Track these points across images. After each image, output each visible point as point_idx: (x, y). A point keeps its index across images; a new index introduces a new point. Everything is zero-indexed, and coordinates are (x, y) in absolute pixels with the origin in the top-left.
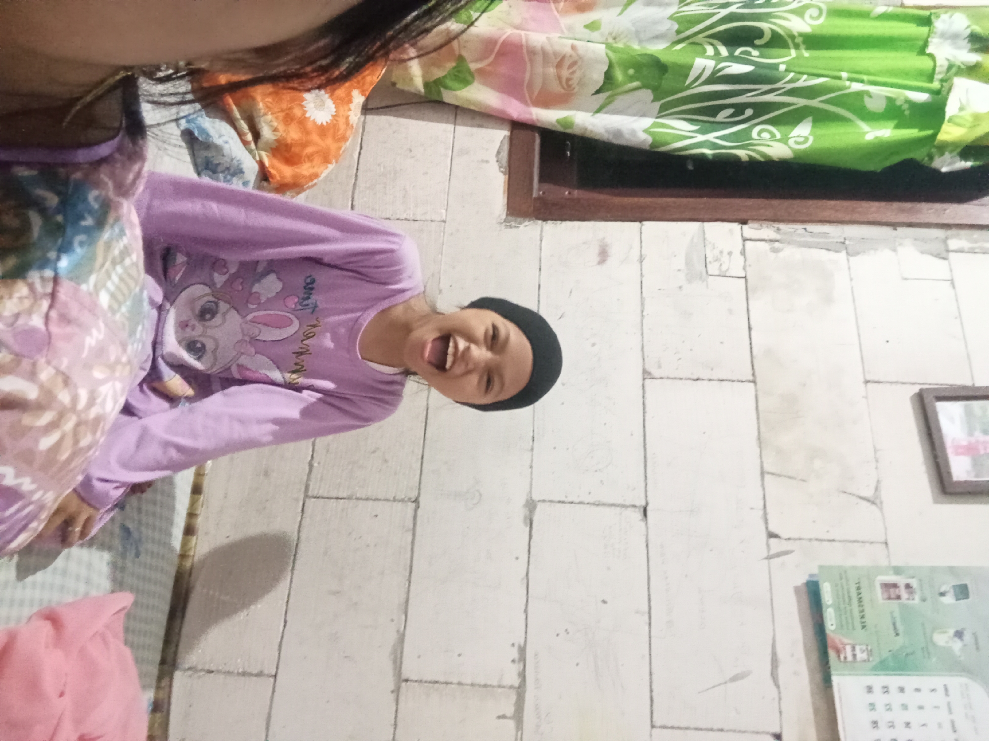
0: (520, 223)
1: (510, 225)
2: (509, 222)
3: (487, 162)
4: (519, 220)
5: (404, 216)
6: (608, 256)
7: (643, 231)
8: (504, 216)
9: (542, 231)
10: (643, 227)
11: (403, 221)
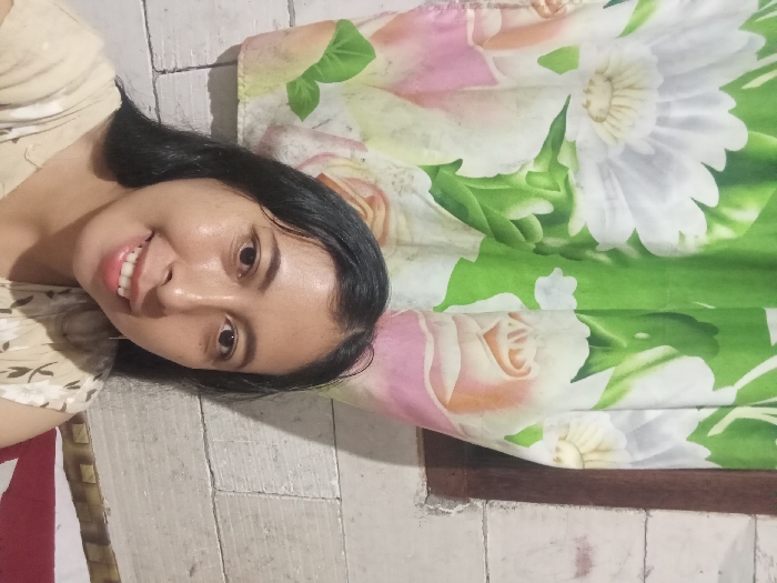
0: (450, 508)
1: (436, 509)
2: (433, 504)
4: (447, 502)
5: (282, 490)
6: (591, 566)
7: (648, 526)
8: (424, 494)
9: (484, 521)
10: (650, 520)
11: (284, 498)
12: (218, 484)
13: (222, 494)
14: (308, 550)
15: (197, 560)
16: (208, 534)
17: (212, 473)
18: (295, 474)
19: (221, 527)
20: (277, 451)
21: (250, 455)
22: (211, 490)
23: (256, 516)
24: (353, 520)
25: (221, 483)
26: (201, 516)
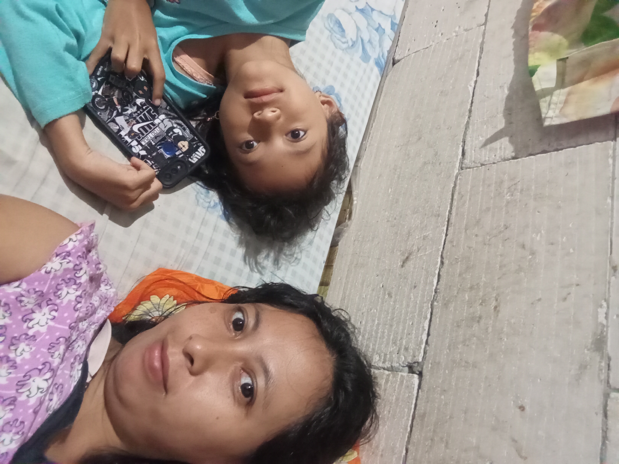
12: (467, 162)
14: (559, 207)
15: (415, 248)
16: (438, 216)
17: (464, 153)
19: (455, 203)
22: (457, 170)
23: (502, 182)
25: (471, 160)
26: (437, 198)
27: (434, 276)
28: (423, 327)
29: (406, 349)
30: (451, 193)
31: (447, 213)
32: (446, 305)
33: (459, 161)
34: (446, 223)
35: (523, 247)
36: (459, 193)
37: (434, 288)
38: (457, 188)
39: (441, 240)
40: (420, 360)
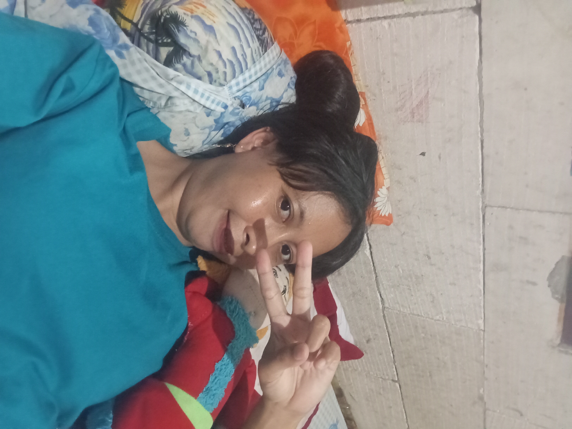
1: (567, 351)
2: (565, 348)
3: (534, 284)
5: (438, 317)
11: (439, 322)
12: (387, 305)
13: (390, 310)
14: (455, 350)
15: (371, 337)
16: (380, 327)
17: (382, 299)
18: (448, 312)
19: (389, 326)
20: (434, 297)
21: (412, 295)
22: (381, 306)
23: (416, 327)
24: (493, 342)
25: (389, 305)
26: (374, 317)
27: (391, 353)
28: (393, 370)
29: (388, 375)
30: (383, 318)
31: (385, 328)
32: (403, 367)
33: (380, 301)
34: (387, 332)
35: (438, 359)
36: (389, 321)
37: (392, 358)
38: (387, 318)
39: (387, 339)
40: (397, 380)
